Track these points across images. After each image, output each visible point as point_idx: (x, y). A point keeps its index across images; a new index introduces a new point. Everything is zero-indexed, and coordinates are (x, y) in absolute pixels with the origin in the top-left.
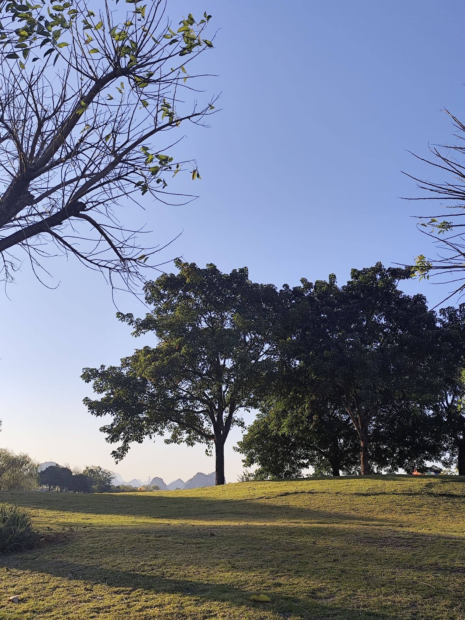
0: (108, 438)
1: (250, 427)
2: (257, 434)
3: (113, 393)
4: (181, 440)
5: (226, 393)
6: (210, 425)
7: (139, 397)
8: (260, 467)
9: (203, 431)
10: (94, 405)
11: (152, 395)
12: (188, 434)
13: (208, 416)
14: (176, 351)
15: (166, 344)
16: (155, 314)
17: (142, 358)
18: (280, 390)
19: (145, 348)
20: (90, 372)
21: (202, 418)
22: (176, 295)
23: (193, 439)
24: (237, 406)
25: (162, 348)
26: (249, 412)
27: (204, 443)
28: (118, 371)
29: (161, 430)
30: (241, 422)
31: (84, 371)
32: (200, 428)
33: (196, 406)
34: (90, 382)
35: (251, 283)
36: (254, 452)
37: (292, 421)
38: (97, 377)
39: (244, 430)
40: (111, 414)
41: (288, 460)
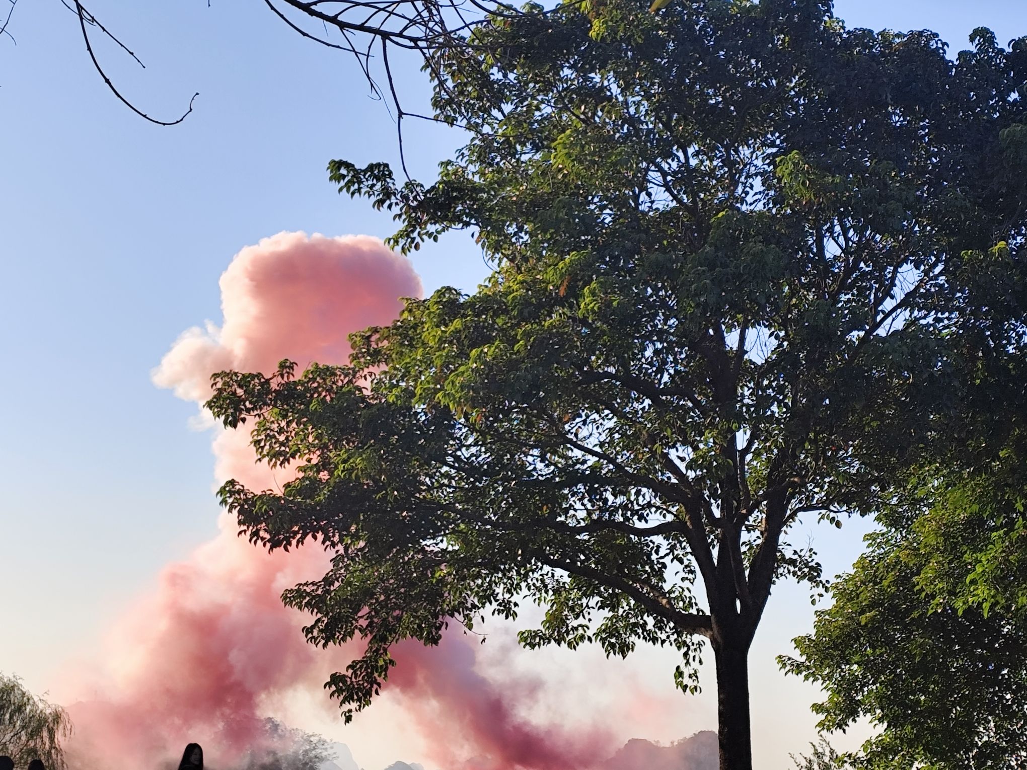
0: (313, 627)
1: (839, 580)
2: (872, 606)
3: (325, 464)
4: (581, 631)
5: (749, 457)
6: (691, 576)
7: (422, 478)
8: (882, 728)
9: (664, 601)
10: (260, 509)
11: (469, 469)
12: (607, 610)
13: (680, 542)
14: (561, 302)
15: (520, 277)
16: (471, 162)
17: (430, 334)
18: (962, 442)
19: (441, 293)
20: (240, 386)
21: (657, 552)
22: (547, 87)
23: (626, 627)
24: (794, 504)
25: (506, 294)
26: (838, 525)
27: (667, 643)
28: (342, 381)
29: (507, 596)
30: (806, 565)
31: (219, 385)
32: (653, 588)
33: (636, 507)
34: (240, 424)
35: (843, 28)
36: (859, 673)
37: (1006, 560)
38: (265, 404)
39: (821, 595)
40: (323, 542)
41: (988, 705)
